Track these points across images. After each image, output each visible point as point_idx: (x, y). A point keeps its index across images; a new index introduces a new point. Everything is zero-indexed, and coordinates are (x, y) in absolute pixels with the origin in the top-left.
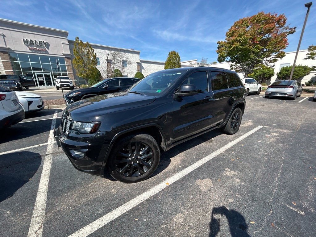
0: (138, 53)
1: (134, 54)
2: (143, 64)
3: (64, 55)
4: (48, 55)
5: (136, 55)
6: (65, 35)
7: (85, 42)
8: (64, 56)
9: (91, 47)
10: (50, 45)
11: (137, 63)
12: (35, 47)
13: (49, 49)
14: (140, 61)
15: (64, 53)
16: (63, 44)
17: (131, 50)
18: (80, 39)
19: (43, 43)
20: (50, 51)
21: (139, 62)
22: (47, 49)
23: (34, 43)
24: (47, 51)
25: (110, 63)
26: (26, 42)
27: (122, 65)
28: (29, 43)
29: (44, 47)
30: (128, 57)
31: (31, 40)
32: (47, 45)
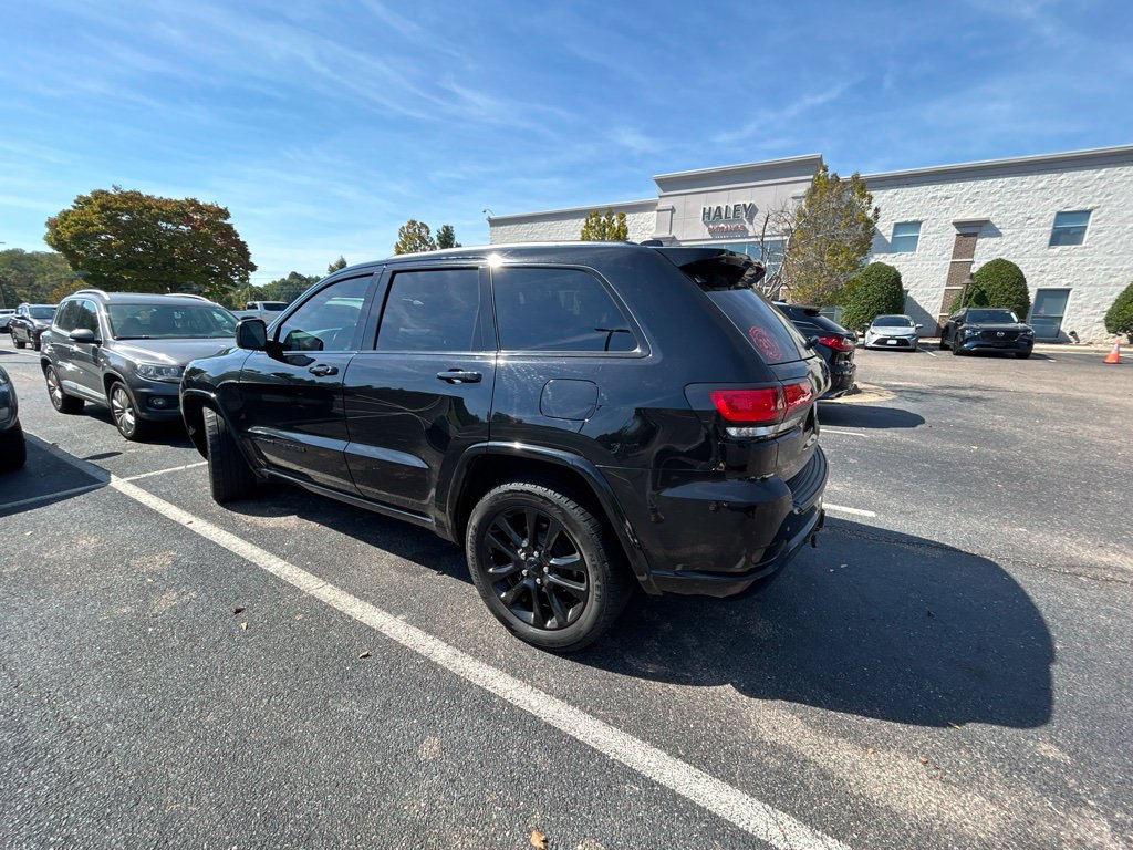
4: (746, 240)
6: (811, 166)
9: (863, 186)
10: (756, 212)
12: (722, 225)
13: (751, 223)
16: (794, 198)
19: (742, 210)
20: (752, 230)
22: (747, 225)
23: (723, 214)
24: (745, 231)
25: (975, 235)
26: (706, 214)
27: (1047, 238)
28: (712, 214)
29: (742, 221)
30: (1108, 190)
31: (719, 208)
32: (751, 211)
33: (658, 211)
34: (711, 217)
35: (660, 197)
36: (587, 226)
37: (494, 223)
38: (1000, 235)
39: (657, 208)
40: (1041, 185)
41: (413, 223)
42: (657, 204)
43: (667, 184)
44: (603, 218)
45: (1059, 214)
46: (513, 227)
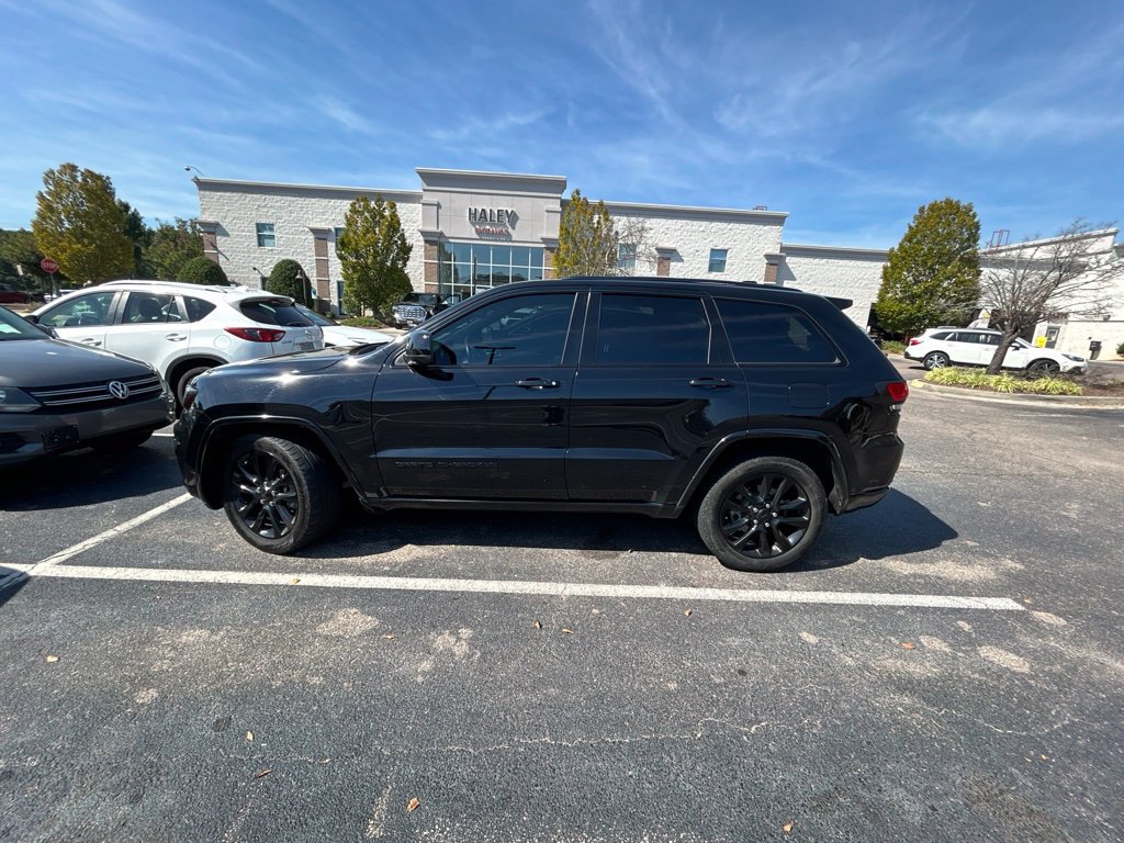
0: (778, 220)
1: (761, 227)
2: (791, 261)
3: (545, 240)
4: (510, 244)
5: (767, 228)
6: (560, 186)
7: (593, 201)
8: (543, 246)
9: (606, 211)
10: (518, 218)
11: (768, 257)
12: (488, 227)
13: (513, 228)
14: (783, 249)
15: (545, 235)
16: (548, 211)
17: (759, 212)
18: (582, 196)
19: (505, 215)
20: (515, 235)
21: (777, 252)
22: (510, 230)
23: (488, 216)
24: (509, 235)
25: (669, 259)
26: (473, 215)
27: (707, 266)
28: (478, 216)
29: (505, 225)
30: (735, 237)
31: (483, 210)
32: (513, 218)
33: (424, 204)
34: (478, 217)
35: (424, 190)
36: (354, 210)
37: (204, 186)
38: (683, 261)
39: (422, 201)
40: (701, 229)
41: (73, 168)
42: (421, 197)
43: (430, 179)
44: (373, 204)
45: (712, 250)
46: (236, 196)
